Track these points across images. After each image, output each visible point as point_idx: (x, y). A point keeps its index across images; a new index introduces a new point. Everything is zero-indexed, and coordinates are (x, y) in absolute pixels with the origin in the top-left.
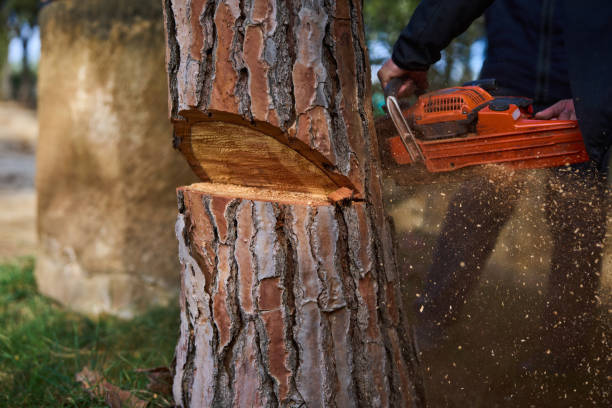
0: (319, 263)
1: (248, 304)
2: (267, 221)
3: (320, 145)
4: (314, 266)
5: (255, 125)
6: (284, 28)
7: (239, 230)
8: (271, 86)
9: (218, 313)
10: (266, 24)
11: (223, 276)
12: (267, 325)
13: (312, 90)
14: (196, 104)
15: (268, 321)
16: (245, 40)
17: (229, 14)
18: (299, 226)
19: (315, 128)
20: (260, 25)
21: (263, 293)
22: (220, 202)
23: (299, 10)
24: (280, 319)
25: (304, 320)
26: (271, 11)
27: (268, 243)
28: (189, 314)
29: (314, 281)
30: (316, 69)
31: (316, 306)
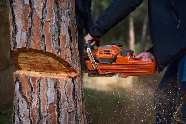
0: (68, 97)
1: (44, 112)
2: (51, 85)
3: (68, 60)
4: (66, 98)
5: (47, 54)
6: (57, 22)
7: (41, 88)
8: (53, 41)
9: (32, 115)
10: (51, 21)
11: (35, 103)
12: (51, 118)
13: (65, 42)
14: (25, 46)
15: (51, 117)
16: (44, 26)
17: (38, 17)
18: (62, 86)
19: (66, 54)
20: (49, 21)
21: (49, 108)
22: (34, 79)
23: (61, 16)
24: (55, 116)
25: (63, 116)
26: (53, 17)
27: (51, 92)
28: (19, 116)
29: (66, 103)
30: (66, 36)
31: (67, 111)
